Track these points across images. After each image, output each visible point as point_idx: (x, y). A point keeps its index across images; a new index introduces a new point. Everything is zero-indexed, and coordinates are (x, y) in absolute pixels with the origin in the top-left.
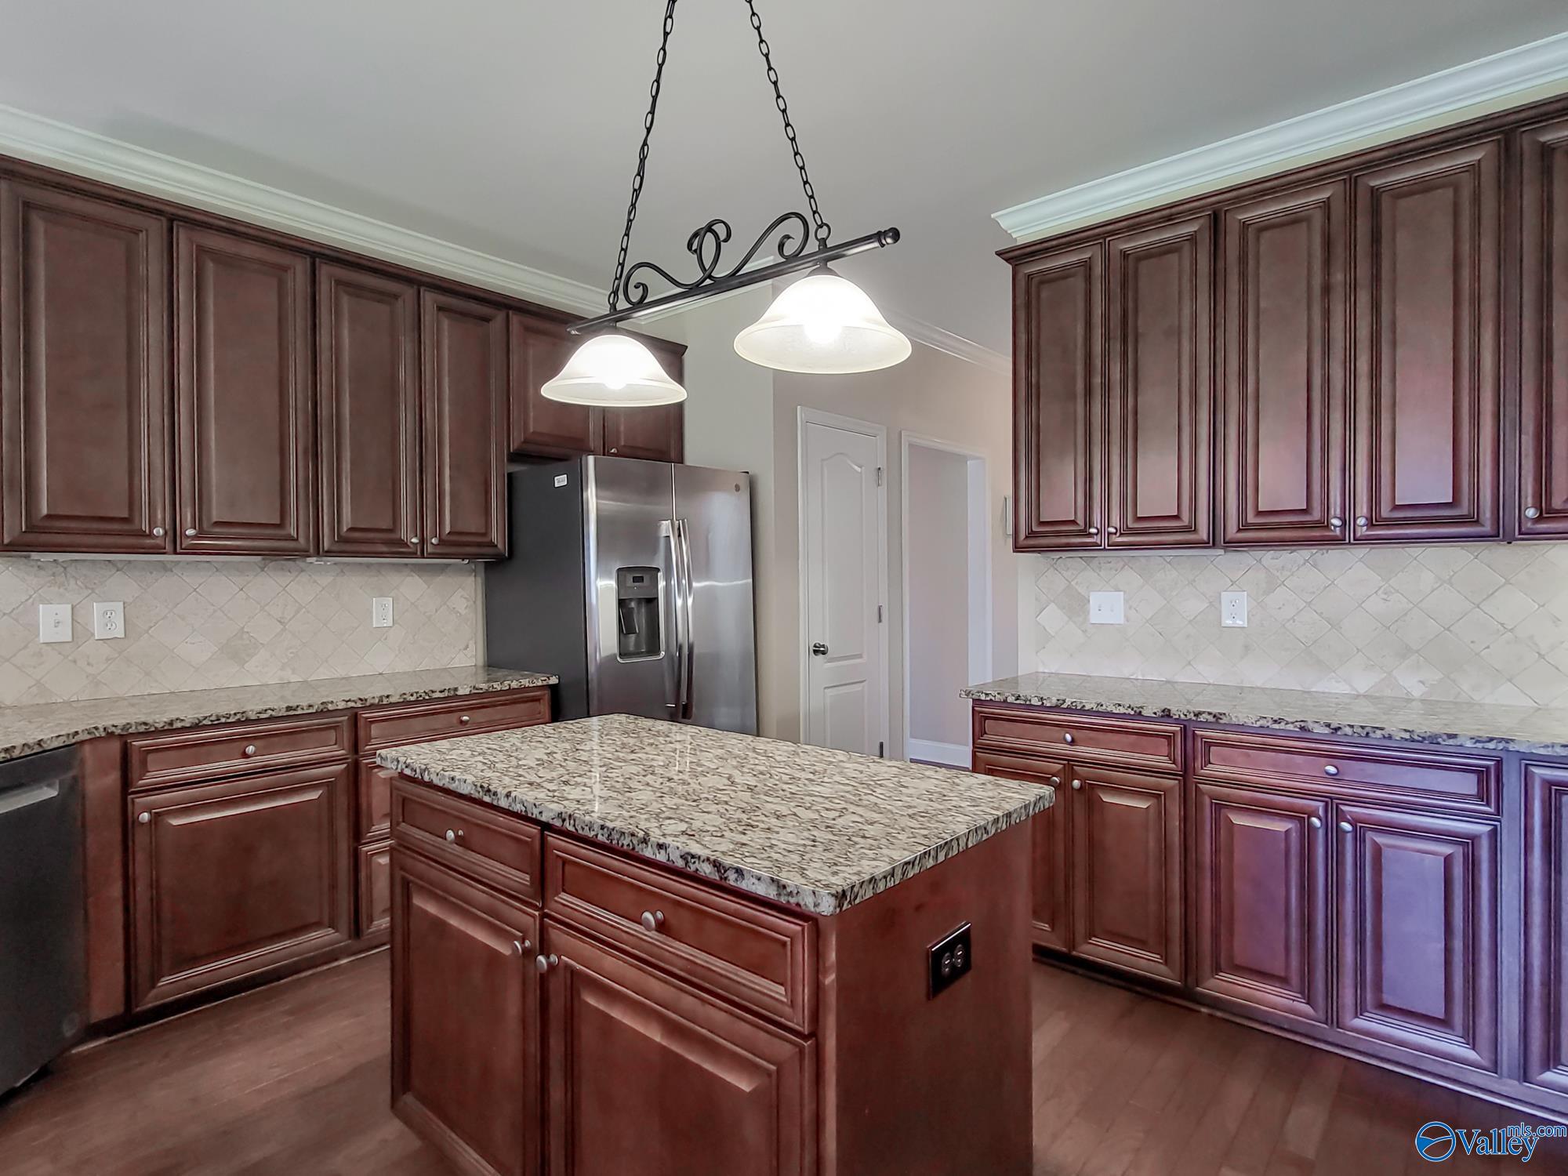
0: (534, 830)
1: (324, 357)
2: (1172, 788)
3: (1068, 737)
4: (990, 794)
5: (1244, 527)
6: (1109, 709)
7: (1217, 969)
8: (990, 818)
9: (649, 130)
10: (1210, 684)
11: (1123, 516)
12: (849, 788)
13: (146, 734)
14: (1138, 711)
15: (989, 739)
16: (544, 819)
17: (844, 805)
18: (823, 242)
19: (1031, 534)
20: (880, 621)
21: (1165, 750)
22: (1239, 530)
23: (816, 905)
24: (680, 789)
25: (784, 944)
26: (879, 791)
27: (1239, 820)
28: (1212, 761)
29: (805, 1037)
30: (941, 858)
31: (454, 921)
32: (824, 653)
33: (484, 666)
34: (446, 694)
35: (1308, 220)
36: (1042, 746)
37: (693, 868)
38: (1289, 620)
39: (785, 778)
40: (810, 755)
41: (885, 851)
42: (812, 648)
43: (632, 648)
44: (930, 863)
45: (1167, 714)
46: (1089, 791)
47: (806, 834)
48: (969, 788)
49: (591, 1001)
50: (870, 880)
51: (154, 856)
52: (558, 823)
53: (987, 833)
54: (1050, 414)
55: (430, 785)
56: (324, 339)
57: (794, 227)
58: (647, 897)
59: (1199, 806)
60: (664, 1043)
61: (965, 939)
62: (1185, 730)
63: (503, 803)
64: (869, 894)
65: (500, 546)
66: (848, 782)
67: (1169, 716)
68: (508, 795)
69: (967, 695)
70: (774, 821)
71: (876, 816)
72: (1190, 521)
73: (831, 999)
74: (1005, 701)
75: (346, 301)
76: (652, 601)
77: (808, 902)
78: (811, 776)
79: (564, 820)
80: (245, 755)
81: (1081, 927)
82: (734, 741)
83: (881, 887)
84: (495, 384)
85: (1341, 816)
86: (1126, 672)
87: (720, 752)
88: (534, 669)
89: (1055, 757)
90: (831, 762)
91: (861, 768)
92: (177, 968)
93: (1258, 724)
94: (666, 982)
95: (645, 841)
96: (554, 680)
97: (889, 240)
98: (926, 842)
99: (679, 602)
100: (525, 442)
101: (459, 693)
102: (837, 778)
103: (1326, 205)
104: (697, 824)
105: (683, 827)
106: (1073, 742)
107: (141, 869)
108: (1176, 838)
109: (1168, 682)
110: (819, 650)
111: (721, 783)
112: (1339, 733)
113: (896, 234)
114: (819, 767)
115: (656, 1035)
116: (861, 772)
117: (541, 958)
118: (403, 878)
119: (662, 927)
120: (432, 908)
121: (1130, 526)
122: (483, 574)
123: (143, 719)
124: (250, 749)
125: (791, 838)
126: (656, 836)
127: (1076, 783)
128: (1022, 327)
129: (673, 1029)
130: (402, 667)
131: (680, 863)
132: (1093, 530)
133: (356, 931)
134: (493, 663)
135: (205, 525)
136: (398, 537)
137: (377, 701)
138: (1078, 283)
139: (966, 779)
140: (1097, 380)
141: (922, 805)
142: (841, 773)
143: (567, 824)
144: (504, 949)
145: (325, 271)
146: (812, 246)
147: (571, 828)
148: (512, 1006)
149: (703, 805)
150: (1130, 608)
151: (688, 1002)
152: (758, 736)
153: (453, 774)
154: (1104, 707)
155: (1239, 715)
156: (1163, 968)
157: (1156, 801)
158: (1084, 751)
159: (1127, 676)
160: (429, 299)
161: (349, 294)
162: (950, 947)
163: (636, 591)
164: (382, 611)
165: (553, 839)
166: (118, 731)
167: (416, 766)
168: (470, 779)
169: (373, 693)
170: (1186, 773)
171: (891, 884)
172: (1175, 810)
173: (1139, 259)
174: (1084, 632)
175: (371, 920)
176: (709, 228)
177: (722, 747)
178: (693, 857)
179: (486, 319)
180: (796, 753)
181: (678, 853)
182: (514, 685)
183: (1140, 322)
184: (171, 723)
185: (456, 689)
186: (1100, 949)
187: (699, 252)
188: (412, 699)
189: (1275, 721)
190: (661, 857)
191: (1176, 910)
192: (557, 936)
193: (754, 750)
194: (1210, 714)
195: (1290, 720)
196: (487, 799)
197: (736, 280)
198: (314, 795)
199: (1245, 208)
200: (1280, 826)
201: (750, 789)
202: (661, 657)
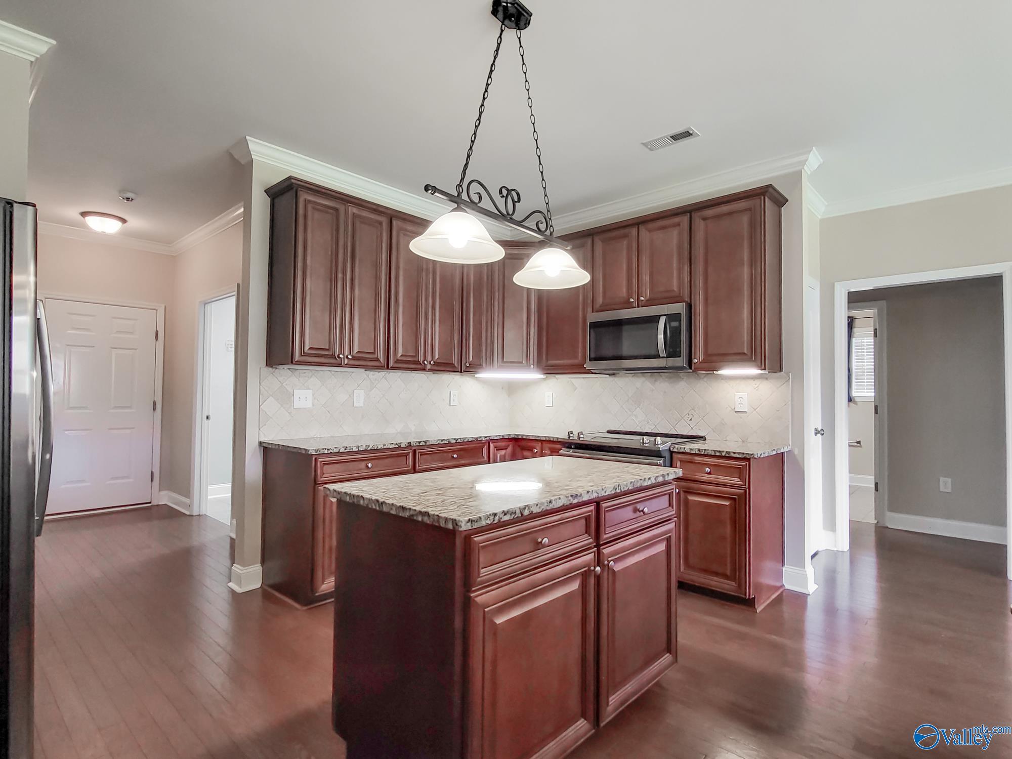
10: (348, 436)
14: (399, 445)
150: (315, 399)
154: (371, 447)
174: (290, 413)
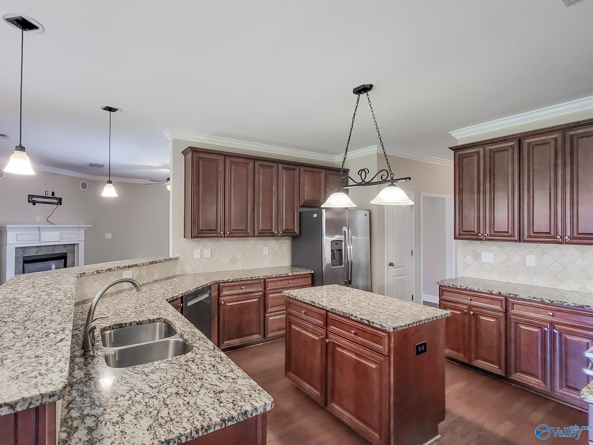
0: (325, 312)
1: (256, 185)
2: (502, 316)
3: (469, 298)
4: (433, 312)
5: (529, 236)
6: (482, 291)
7: (516, 372)
8: (431, 317)
9: (348, 144)
10: (522, 284)
11: (490, 231)
12: (398, 308)
13: (223, 283)
14: (491, 292)
15: (444, 297)
16: (327, 309)
17: (396, 311)
18: (392, 178)
19: (460, 234)
20: (412, 255)
21: (500, 305)
22: (528, 237)
23: (389, 330)
24: (357, 305)
25: (382, 337)
26: (405, 309)
27: (522, 327)
28: (514, 308)
29: (387, 356)
30: (418, 324)
31: (303, 332)
32: (393, 265)
33: (291, 266)
34: (286, 275)
35: (549, 143)
36: (461, 300)
37: (363, 321)
38: (549, 265)
39: (382, 304)
40: (388, 299)
41: (405, 321)
42: (389, 264)
43: (335, 264)
44: (415, 325)
45: (500, 294)
46: (476, 315)
47: (387, 317)
48: (428, 310)
49: (338, 349)
50: (401, 326)
51: (224, 312)
52: (331, 311)
53: (430, 320)
54: (466, 197)
55: (298, 300)
56: (256, 181)
57: (384, 173)
58: (352, 327)
59: (510, 323)
60: (356, 358)
61: (425, 344)
62: (506, 299)
63: (317, 305)
64: (400, 329)
65: (297, 233)
66: (397, 306)
67: (501, 294)
68: (318, 304)
69: (438, 283)
70: (380, 313)
71: (404, 315)
72: (512, 233)
73: (392, 350)
74: (449, 286)
75: (261, 170)
76: (340, 250)
77: (388, 329)
78: (388, 304)
79: (332, 310)
80: (242, 289)
81: (473, 356)
82: (368, 294)
83: (403, 328)
84: (296, 188)
85: (554, 328)
86: (494, 278)
87: (365, 296)
88: (306, 267)
89: (466, 304)
90: (393, 301)
91: (401, 303)
92: (228, 340)
93: (528, 299)
94: (356, 345)
95: (352, 315)
96: (312, 272)
97: (408, 180)
98: (414, 320)
99: (348, 247)
100: (304, 203)
101: (289, 275)
102: (395, 305)
103: (556, 139)
104: (363, 313)
105: (360, 313)
106: (471, 300)
107: (221, 315)
108: (503, 331)
109: (508, 283)
110: (391, 264)
111: (366, 304)
112: (553, 303)
113: (410, 179)
114: (390, 302)
115: (354, 357)
116: (401, 304)
117: (327, 340)
118: (289, 321)
119: (355, 334)
120: (297, 328)
121: (492, 234)
122: (291, 240)
123: (223, 279)
124: (243, 288)
125: (383, 317)
126: (354, 315)
127: (472, 312)
128: (457, 170)
129: (357, 355)
130: (271, 266)
131: (360, 320)
132: (480, 235)
133: (265, 336)
134: (294, 265)
135: (231, 230)
136: (272, 231)
137: (270, 276)
138: (475, 158)
139: (428, 308)
140: (482, 188)
141: (415, 313)
142: (396, 304)
143: (333, 311)
144: (317, 338)
145: (257, 163)
146: (389, 178)
147: (334, 312)
148: (319, 351)
149: (363, 309)
150: (496, 258)
151: (361, 349)
152: (371, 292)
153: (304, 298)
154: (480, 290)
155: (522, 295)
156: (499, 370)
157: (496, 319)
158: (474, 303)
159: (495, 280)
160: (280, 166)
161: (262, 168)
162: (421, 345)
163: (336, 247)
164: (266, 251)
165: (329, 314)
166: (218, 282)
167: (294, 295)
168: (308, 300)
169: (269, 275)
170: (506, 312)
171: (405, 328)
172: (503, 323)
173: (495, 152)
174: (480, 265)
175: (268, 334)
176: (364, 170)
177: (365, 295)
178: (363, 319)
179: (294, 169)
180: (384, 298)
181: (359, 318)
182: (302, 273)
183: (495, 171)
184: (228, 280)
185: (288, 274)
186: (480, 363)
187: (361, 175)
188: (278, 276)
189: (533, 298)
190: (356, 319)
191: (503, 353)
192: (330, 335)
193: (373, 297)
194: (513, 294)
195: (538, 298)
196: (313, 304)
197: (369, 184)
198: (256, 300)
199: (529, 139)
200: (536, 330)
201: (373, 306)
202: (342, 266)
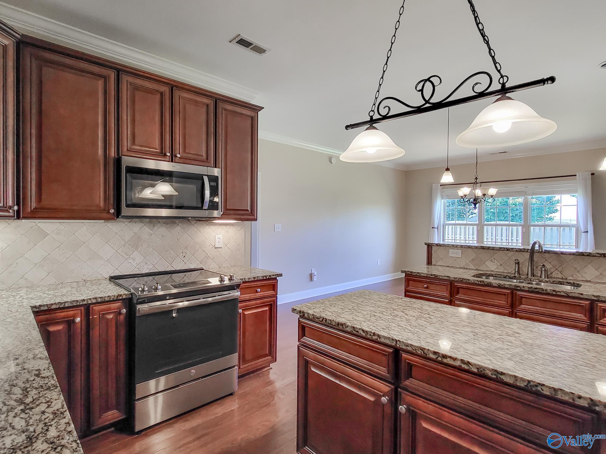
12: (360, 309)
66: (361, 311)
176: (428, 80)
